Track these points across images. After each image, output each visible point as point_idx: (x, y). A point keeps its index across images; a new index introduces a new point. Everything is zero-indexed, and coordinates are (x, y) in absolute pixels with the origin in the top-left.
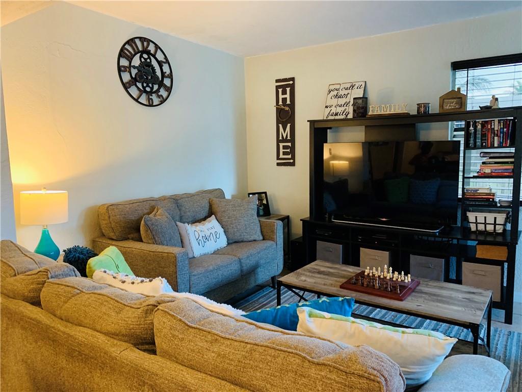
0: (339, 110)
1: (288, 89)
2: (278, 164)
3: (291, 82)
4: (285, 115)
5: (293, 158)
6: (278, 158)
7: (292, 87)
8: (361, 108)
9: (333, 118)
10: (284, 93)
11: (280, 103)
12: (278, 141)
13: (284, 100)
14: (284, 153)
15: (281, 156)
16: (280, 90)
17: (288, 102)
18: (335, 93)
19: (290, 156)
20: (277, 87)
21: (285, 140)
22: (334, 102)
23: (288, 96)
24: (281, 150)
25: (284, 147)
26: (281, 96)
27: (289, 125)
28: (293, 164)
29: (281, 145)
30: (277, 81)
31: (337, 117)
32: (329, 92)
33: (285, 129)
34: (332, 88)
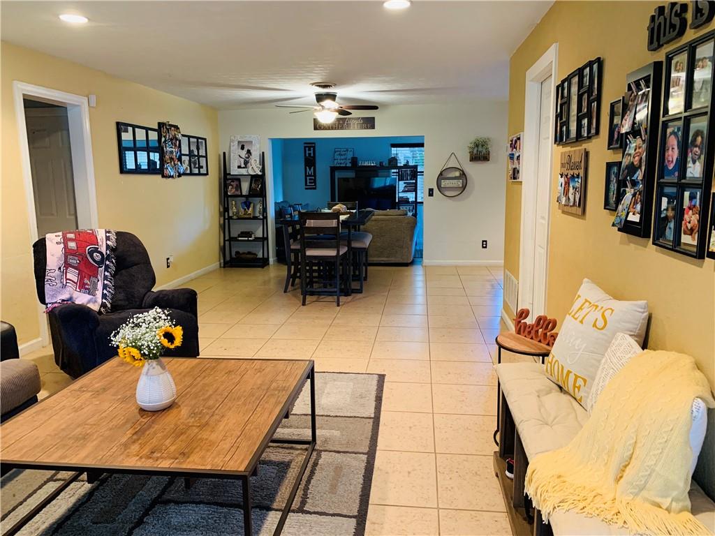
0: (342, 161)
2: (306, 189)
3: (314, 145)
4: (310, 162)
5: (315, 185)
6: (306, 185)
7: (314, 147)
8: (354, 161)
9: (338, 165)
10: (309, 150)
11: (307, 155)
12: (306, 176)
13: (310, 154)
14: (310, 183)
15: (308, 184)
16: (307, 149)
17: (312, 155)
18: (339, 153)
19: (313, 184)
20: (305, 147)
21: (311, 176)
22: (339, 157)
23: (312, 152)
24: (308, 181)
26: (307, 152)
27: (312, 168)
28: (315, 189)
29: (308, 178)
30: (305, 143)
31: (341, 165)
32: (335, 152)
33: (310, 169)
34: (336, 150)
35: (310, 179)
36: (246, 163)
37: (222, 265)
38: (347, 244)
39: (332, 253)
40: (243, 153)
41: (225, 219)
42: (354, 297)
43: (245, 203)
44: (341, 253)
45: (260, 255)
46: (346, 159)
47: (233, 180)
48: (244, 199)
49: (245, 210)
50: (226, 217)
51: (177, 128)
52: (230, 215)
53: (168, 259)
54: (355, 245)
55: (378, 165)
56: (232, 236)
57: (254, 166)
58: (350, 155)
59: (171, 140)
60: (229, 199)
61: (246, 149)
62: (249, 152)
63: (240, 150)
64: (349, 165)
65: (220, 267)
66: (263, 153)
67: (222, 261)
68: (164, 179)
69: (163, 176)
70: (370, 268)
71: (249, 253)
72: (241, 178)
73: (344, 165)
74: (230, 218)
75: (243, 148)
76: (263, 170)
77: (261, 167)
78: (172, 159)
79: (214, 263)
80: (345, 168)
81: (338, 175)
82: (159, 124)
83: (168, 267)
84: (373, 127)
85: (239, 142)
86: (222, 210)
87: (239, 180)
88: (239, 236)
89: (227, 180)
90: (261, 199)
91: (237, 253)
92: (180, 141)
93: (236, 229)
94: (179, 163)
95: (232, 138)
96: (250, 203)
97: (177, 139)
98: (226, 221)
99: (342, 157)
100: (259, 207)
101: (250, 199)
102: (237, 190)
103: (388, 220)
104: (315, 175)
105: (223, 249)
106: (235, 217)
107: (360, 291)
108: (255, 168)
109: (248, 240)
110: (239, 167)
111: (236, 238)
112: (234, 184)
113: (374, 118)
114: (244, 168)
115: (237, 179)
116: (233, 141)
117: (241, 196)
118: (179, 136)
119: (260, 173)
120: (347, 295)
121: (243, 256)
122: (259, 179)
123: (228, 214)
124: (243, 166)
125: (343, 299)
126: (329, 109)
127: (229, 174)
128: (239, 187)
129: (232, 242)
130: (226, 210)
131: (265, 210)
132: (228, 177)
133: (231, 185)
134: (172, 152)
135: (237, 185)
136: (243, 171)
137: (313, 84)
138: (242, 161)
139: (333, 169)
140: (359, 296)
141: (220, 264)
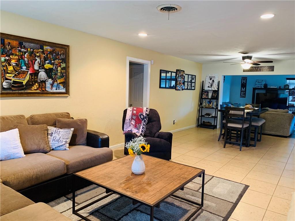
0: (259, 86)
2: (241, 97)
4: (244, 85)
5: (245, 96)
6: (241, 95)
7: (246, 79)
8: (266, 85)
9: (257, 87)
10: (244, 80)
12: (241, 91)
13: (244, 82)
14: (243, 94)
15: (242, 95)
17: (245, 83)
20: (242, 79)
21: (243, 91)
22: (258, 84)
23: (245, 81)
27: (245, 88)
28: (245, 97)
29: (242, 92)
30: (242, 77)
31: (259, 87)
32: (257, 81)
33: (243, 89)
34: (257, 80)
35: (243, 93)
36: (211, 85)
37: (197, 126)
38: (249, 123)
39: (240, 126)
40: (211, 82)
41: (200, 108)
42: (250, 148)
43: (209, 102)
44: (244, 127)
45: (213, 124)
46: (261, 85)
47: (205, 92)
48: (209, 100)
49: (209, 104)
50: (201, 107)
51: (184, 71)
52: (203, 106)
53: (174, 121)
54: (253, 124)
55: (278, 88)
56: (202, 115)
57: (215, 86)
58: (264, 83)
59: (181, 76)
60: (203, 100)
61: (212, 80)
62: (213, 81)
63: (210, 80)
64: (263, 87)
65: (196, 127)
66: (219, 81)
67: (197, 124)
68: (176, 91)
69: (176, 90)
70: (263, 136)
71: (209, 122)
72: (209, 91)
73: (260, 87)
74: (202, 107)
75: (211, 79)
76: (218, 88)
77: (217, 87)
78: (180, 83)
79: (194, 125)
80: (261, 89)
81: (257, 91)
82: (177, 70)
83: (174, 124)
84: (273, 70)
85: (209, 77)
86: (199, 104)
87: (208, 92)
88: (205, 115)
89: (203, 92)
90: (216, 100)
91: (204, 122)
92: (184, 77)
93: (205, 112)
94: (183, 85)
95: (207, 75)
96: (211, 102)
97: (183, 76)
98: (201, 108)
99: (260, 84)
100: (215, 104)
101: (212, 100)
102: (206, 96)
103: (276, 114)
104: (245, 91)
105: (198, 120)
106: (204, 107)
107: (254, 146)
108: (215, 88)
109: (209, 117)
110: (208, 87)
111: (204, 116)
112: (206, 94)
113: (274, 66)
114: (210, 87)
115: (207, 92)
116: (207, 76)
117: (208, 99)
118: (184, 75)
119: (217, 90)
120: (247, 146)
121: (206, 123)
122: (216, 92)
123: (202, 106)
124: (210, 86)
125: (244, 148)
126: (248, 63)
127: (204, 90)
128: (208, 95)
129: (202, 117)
130: (201, 104)
131: (217, 105)
132: (204, 91)
133: (204, 94)
134: (180, 81)
135: (207, 94)
136: (210, 89)
137: (239, 53)
138: (210, 84)
139: (254, 89)
140: (254, 148)
141: (196, 125)
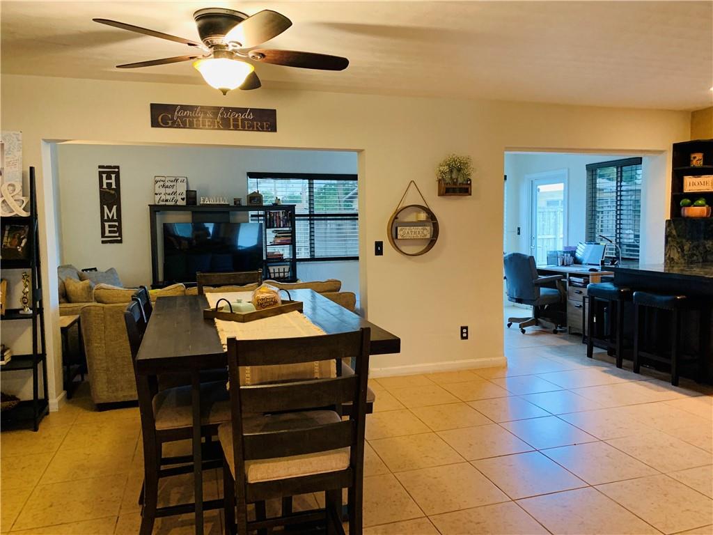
0: (168, 197)
1: (113, 176)
2: (103, 242)
3: (117, 170)
4: (110, 197)
6: (103, 235)
7: (117, 174)
8: (191, 196)
9: (161, 203)
10: (109, 178)
11: (105, 186)
12: (103, 221)
13: (109, 185)
15: (107, 234)
16: (104, 176)
18: (162, 183)
19: (117, 234)
20: (101, 173)
23: (113, 181)
24: (107, 229)
25: (110, 226)
26: (105, 181)
27: (115, 207)
28: (120, 242)
29: (107, 224)
30: (100, 167)
31: (167, 203)
32: (156, 182)
33: (110, 211)
34: (157, 179)
46: (175, 193)
55: (232, 204)
58: (181, 189)
64: (182, 203)
66: (33, 169)
73: (173, 203)
76: (33, 206)
80: (176, 208)
81: (161, 218)
84: (273, 127)
104: (119, 220)
139: (155, 210)
